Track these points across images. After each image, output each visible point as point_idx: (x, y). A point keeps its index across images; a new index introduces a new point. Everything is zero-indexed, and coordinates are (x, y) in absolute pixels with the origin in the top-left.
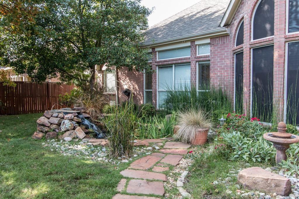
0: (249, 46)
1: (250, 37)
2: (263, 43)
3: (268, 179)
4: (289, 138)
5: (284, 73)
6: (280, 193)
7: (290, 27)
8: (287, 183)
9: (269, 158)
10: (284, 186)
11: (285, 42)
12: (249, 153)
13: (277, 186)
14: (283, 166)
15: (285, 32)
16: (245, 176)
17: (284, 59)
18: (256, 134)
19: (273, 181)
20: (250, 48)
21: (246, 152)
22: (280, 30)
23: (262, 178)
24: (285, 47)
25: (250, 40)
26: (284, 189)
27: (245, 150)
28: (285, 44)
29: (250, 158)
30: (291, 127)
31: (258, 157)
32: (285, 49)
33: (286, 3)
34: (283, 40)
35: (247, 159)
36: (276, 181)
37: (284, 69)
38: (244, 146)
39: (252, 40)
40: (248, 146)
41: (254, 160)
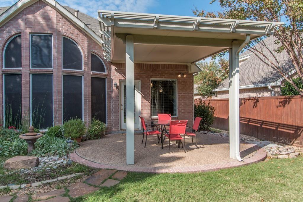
0: (2, 72)
1: (2, 66)
2: (13, 72)
3: (25, 161)
4: (36, 135)
5: (29, 94)
6: (33, 166)
7: (33, 63)
8: (37, 159)
9: (23, 151)
10: (35, 161)
11: (30, 73)
12: (8, 151)
13: (31, 163)
14: (33, 153)
15: (30, 67)
16: (10, 163)
17: (30, 85)
18: (11, 138)
19: (29, 160)
20: (2, 74)
21: (6, 151)
22: (26, 65)
23: (22, 161)
24: (30, 77)
25: (2, 68)
26: (35, 163)
27: (5, 149)
28: (30, 74)
29: (9, 154)
30: (36, 130)
31: (15, 152)
32: (30, 78)
33: (29, 47)
34: (29, 72)
35: (8, 155)
36: (30, 160)
37: (30, 92)
38: (5, 147)
39: (4, 68)
40: (7, 146)
41: (13, 154)
